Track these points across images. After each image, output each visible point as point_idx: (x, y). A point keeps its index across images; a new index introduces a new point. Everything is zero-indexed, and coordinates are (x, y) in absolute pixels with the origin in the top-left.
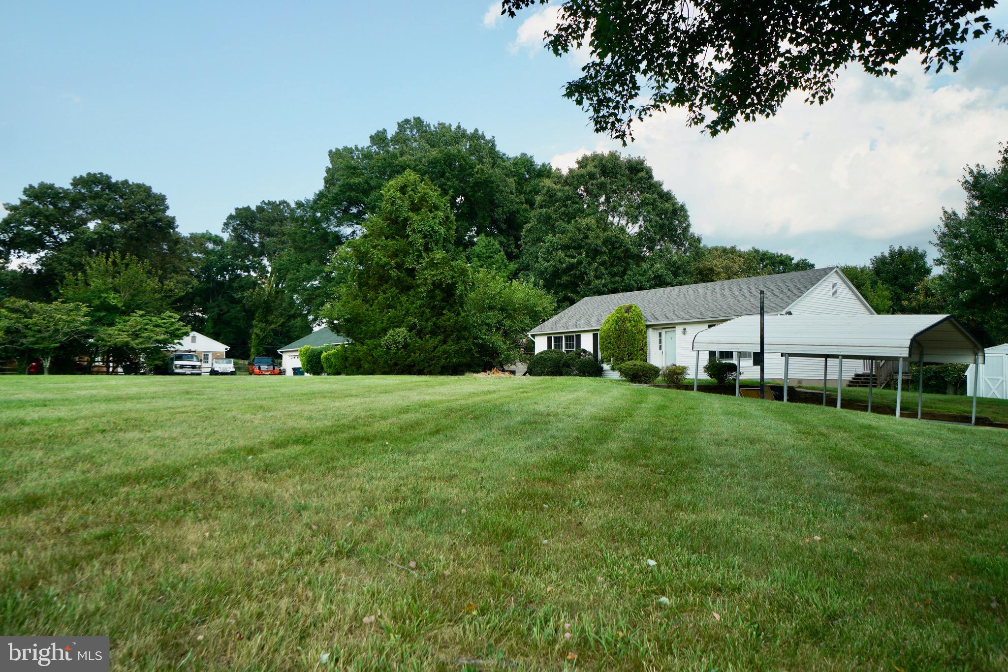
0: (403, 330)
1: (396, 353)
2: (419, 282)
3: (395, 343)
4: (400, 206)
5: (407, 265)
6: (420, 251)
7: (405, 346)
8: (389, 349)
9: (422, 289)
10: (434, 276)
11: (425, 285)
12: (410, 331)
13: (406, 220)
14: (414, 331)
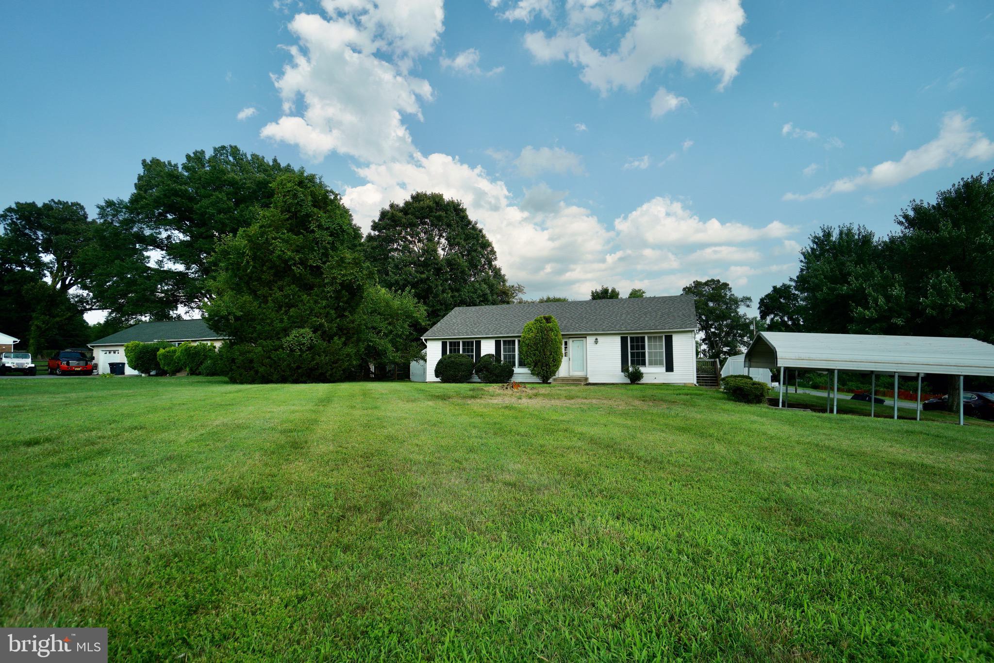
0: (307, 331)
1: (300, 356)
2: (326, 281)
3: (299, 345)
4: (303, 200)
5: (311, 262)
6: (326, 249)
7: (310, 348)
8: (292, 350)
9: (328, 289)
10: (344, 275)
11: (332, 285)
12: (314, 332)
13: (308, 215)
14: (319, 332)
